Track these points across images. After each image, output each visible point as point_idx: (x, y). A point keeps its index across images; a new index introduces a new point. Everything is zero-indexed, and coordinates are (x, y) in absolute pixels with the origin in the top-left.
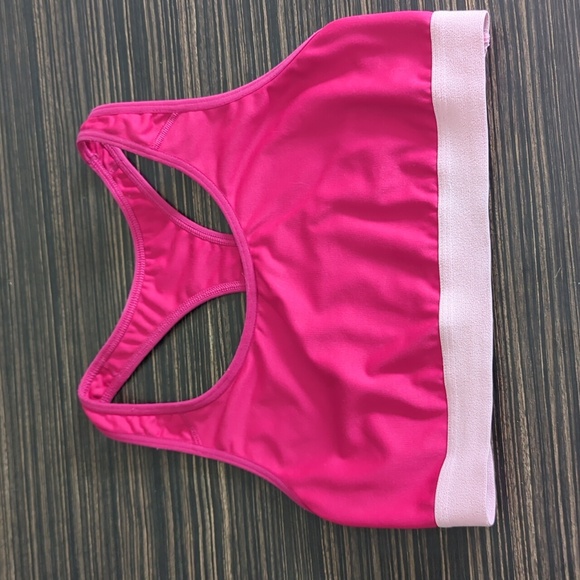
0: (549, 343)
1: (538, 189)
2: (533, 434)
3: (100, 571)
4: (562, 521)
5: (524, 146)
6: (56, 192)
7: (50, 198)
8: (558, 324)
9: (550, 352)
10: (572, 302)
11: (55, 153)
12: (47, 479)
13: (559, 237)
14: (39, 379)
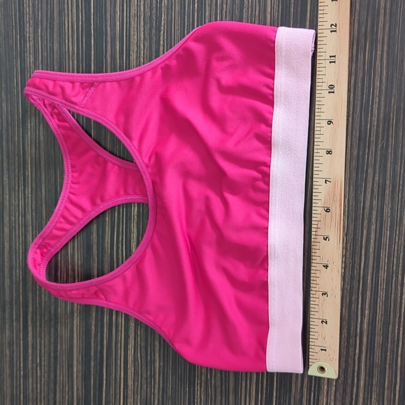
0: (369, 190)
1: (377, 84)
2: (349, 248)
3: (43, 304)
4: (360, 306)
5: (372, 51)
6: (29, 36)
7: (25, 41)
8: (377, 178)
9: (369, 196)
10: (389, 165)
11: (31, 8)
12: (10, 239)
13: (387, 119)
14: (8, 170)
